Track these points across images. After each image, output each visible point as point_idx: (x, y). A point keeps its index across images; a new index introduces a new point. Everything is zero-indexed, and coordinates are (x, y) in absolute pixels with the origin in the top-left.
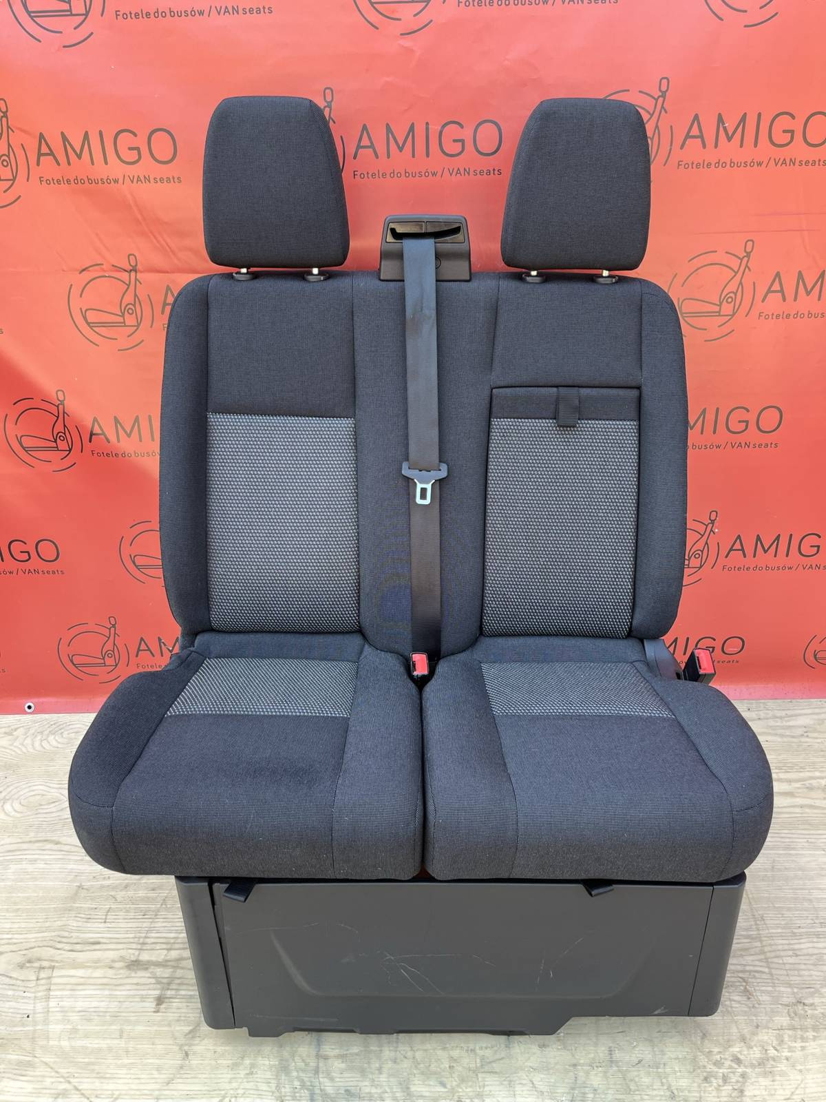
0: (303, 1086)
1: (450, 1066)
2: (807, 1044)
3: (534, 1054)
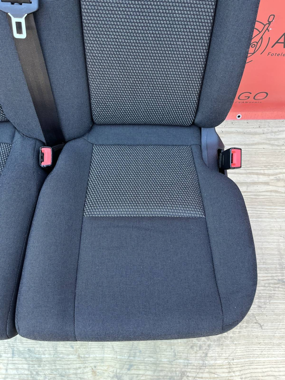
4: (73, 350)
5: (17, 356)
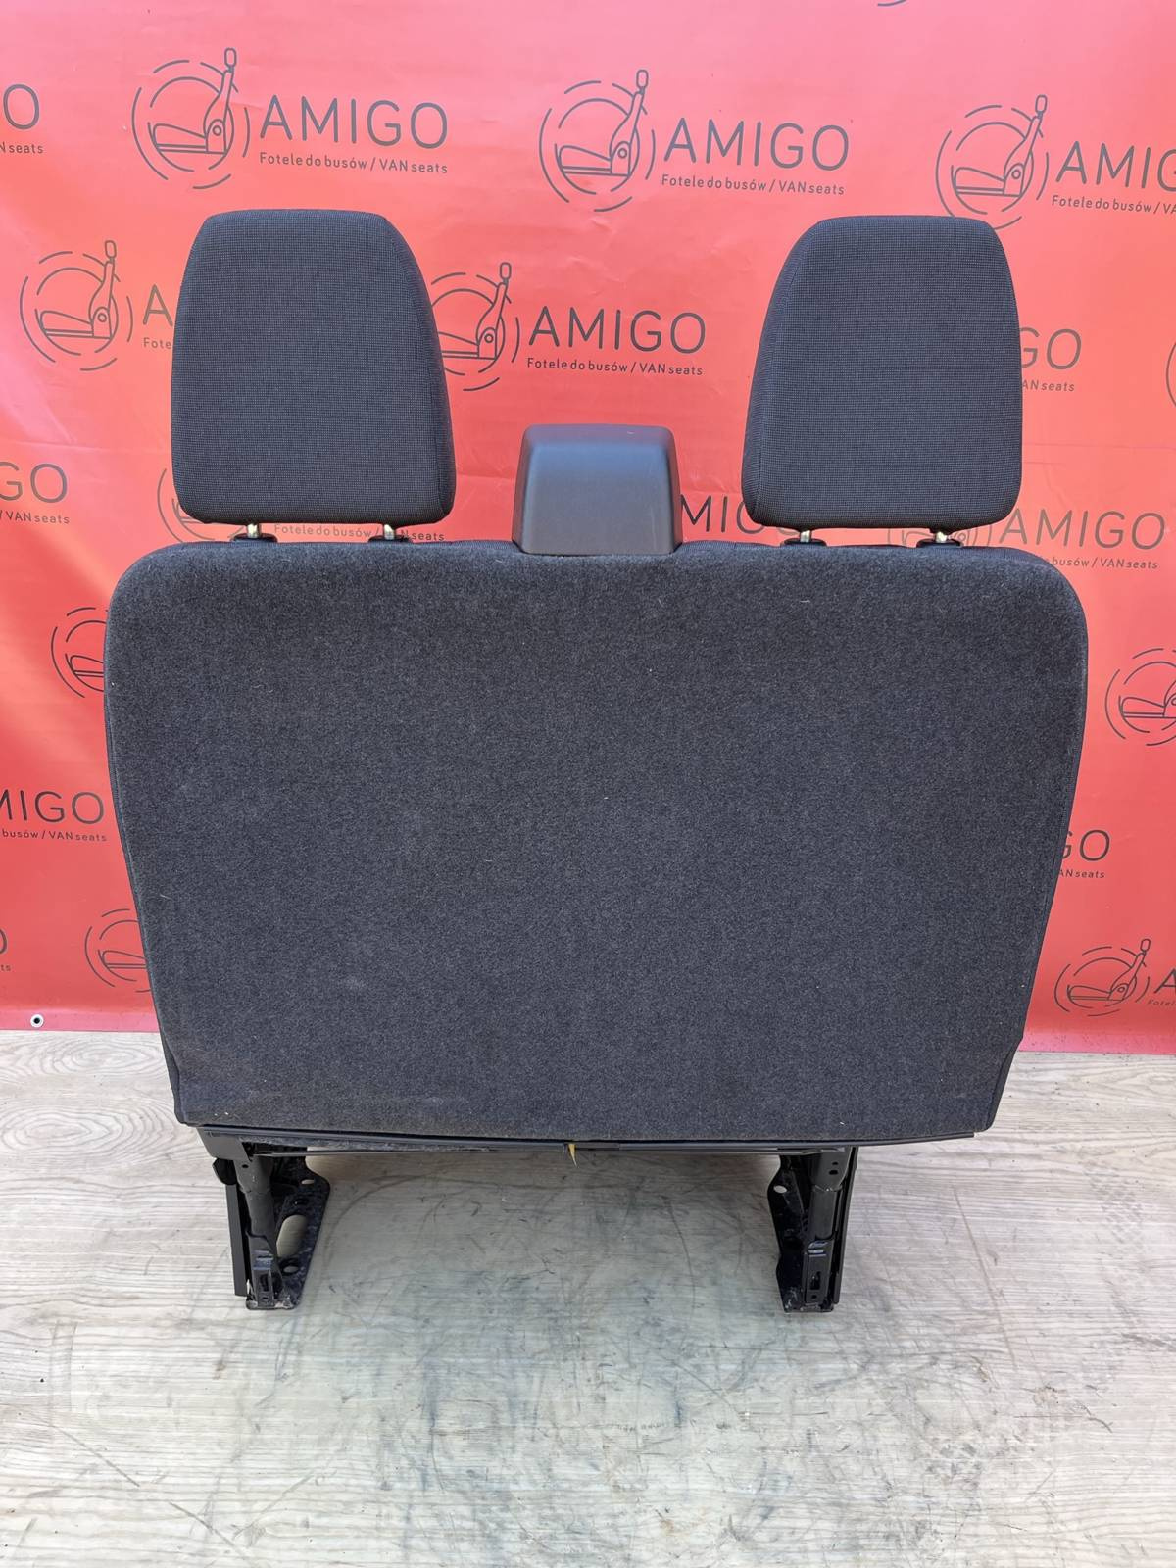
0: (412, 1464)
1: (604, 1447)
2: (1058, 1434)
3: (712, 1435)
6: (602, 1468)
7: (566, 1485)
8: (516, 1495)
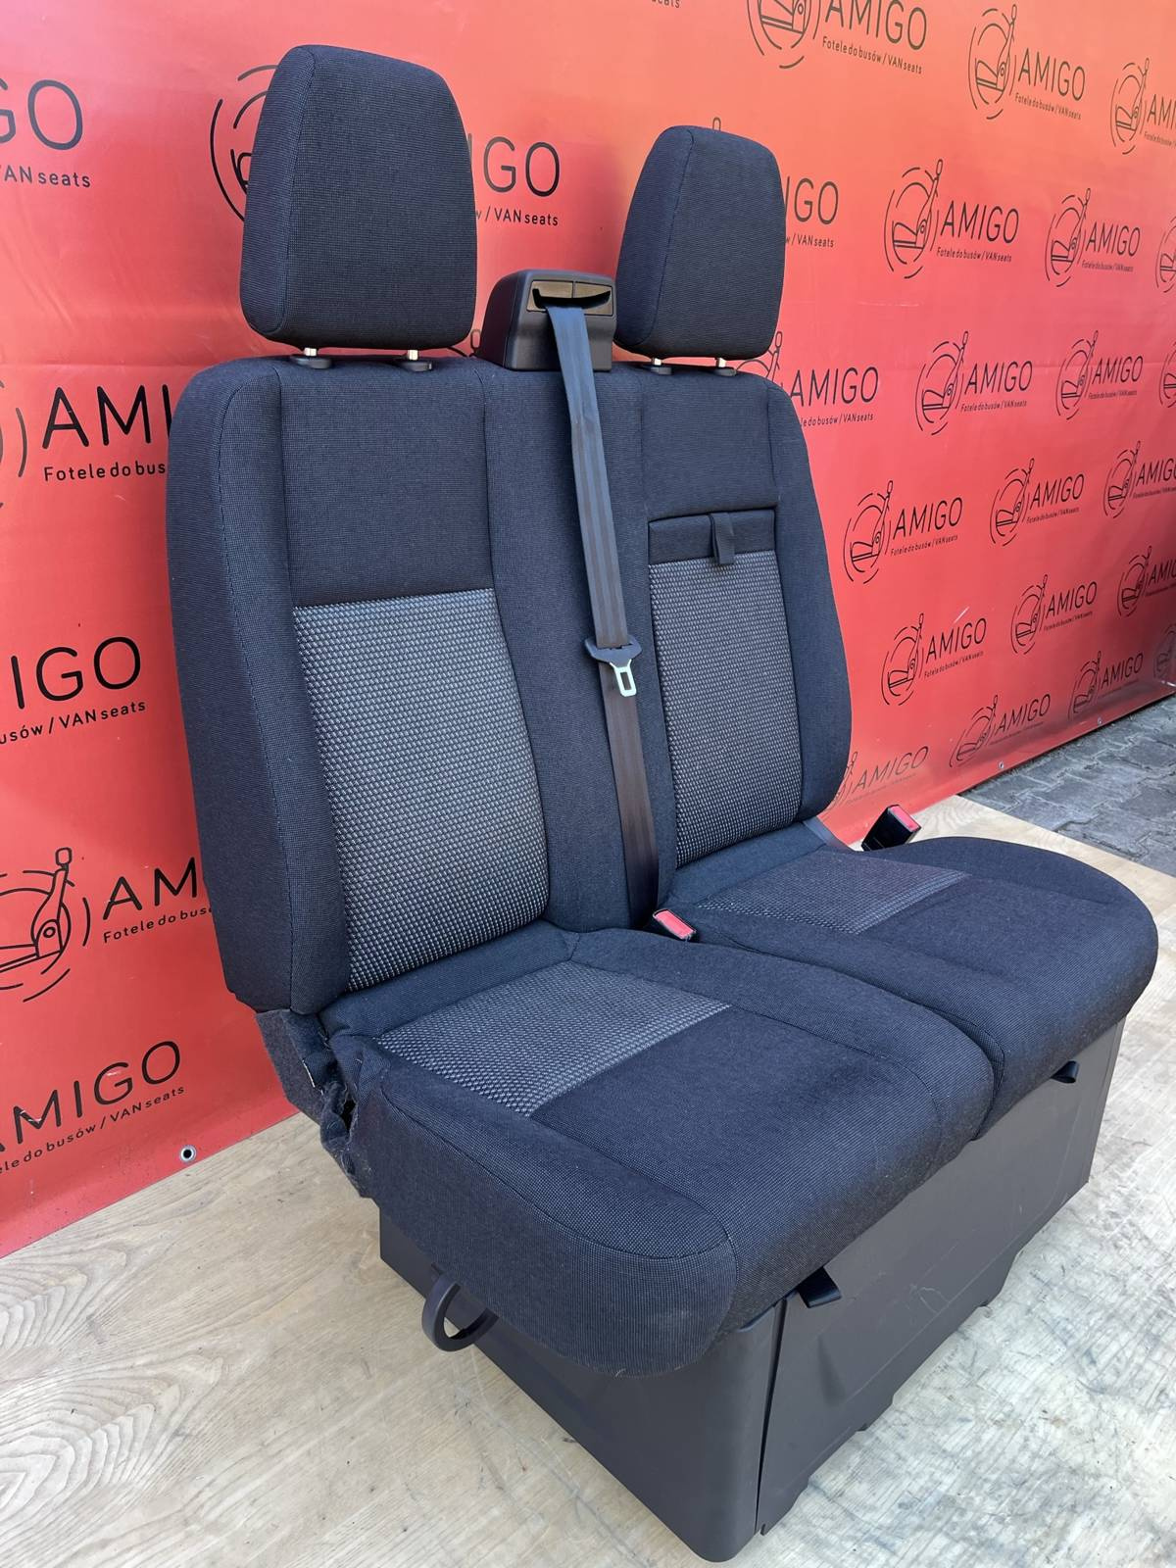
0: (857, 1541)
2: (1134, 1167)
4: (973, 1423)
5: (899, 1543)
6: (970, 1417)
7: (969, 1453)
8: (953, 1493)
